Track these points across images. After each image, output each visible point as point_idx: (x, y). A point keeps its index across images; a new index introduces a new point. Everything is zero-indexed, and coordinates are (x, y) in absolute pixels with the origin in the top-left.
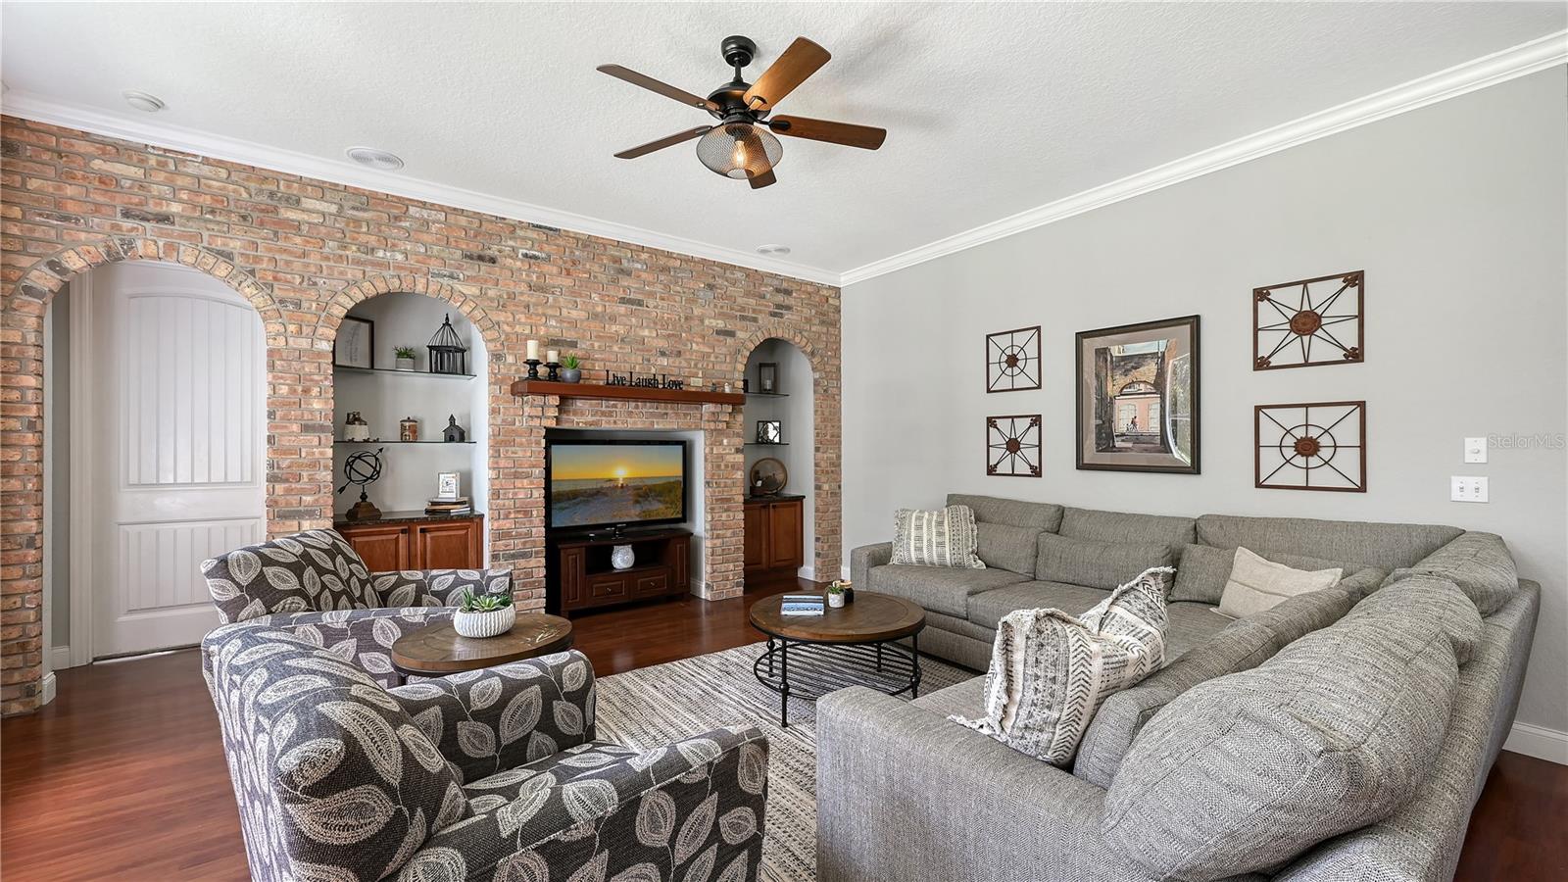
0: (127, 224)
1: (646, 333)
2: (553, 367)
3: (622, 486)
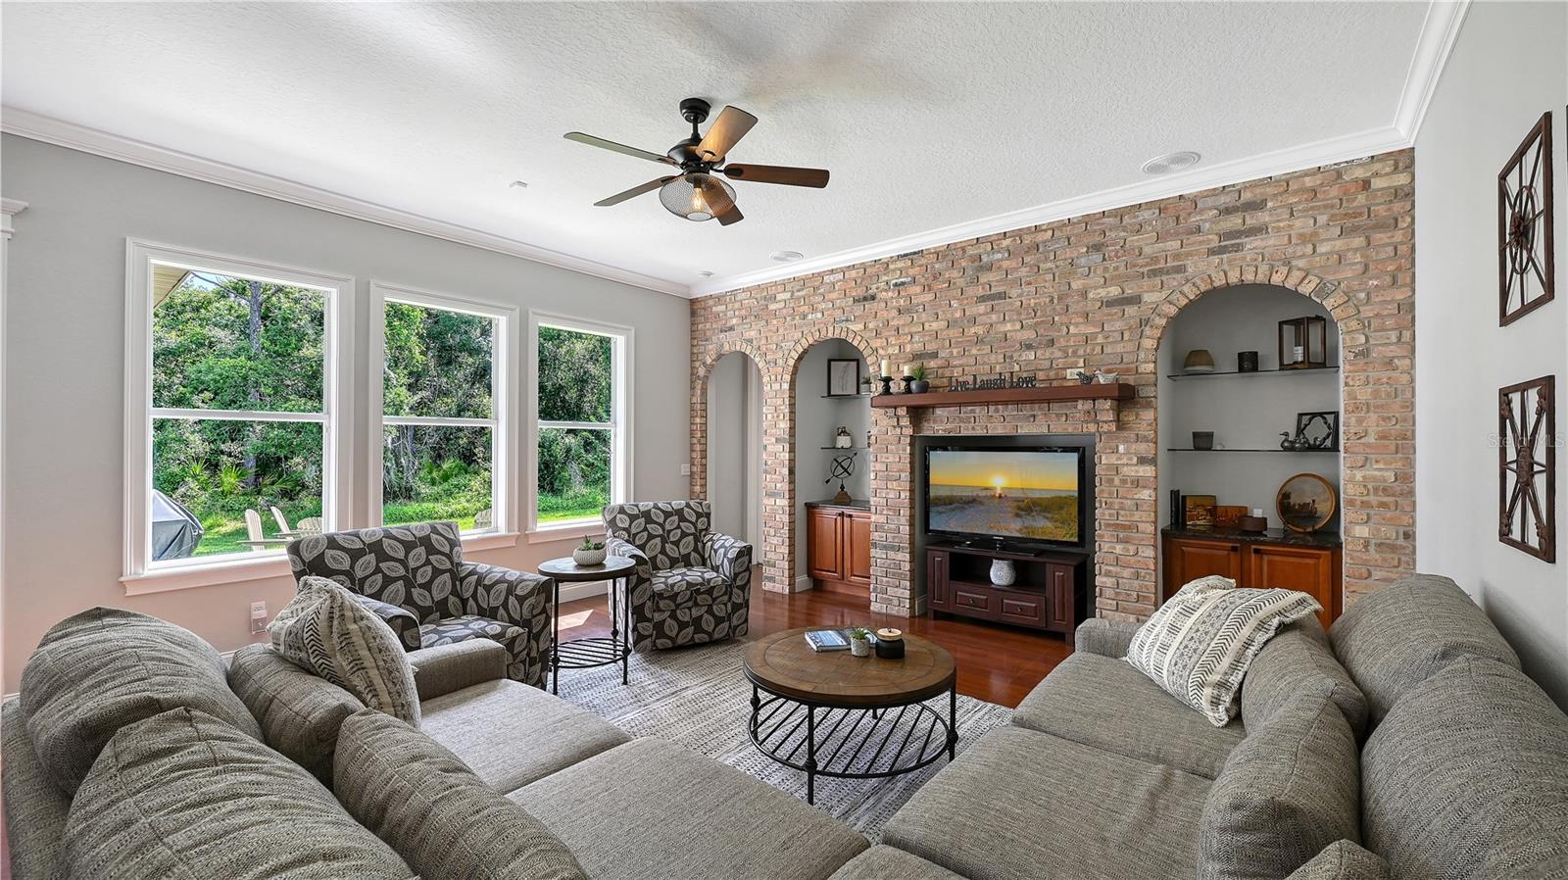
0: (722, 336)
1: (1009, 327)
2: (908, 380)
3: (1000, 497)
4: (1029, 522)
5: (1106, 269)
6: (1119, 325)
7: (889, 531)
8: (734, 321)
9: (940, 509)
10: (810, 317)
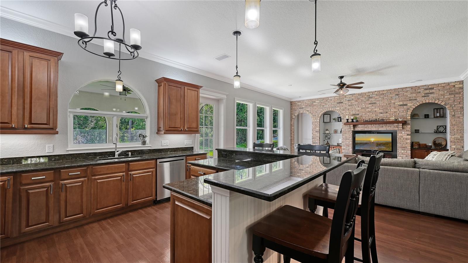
0: (300, 110)
1: (376, 109)
2: (352, 120)
3: (373, 142)
4: (380, 147)
5: (399, 99)
6: (403, 109)
7: (347, 150)
8: (304, 106)
9: (358, 145)
10: (325, 106)
